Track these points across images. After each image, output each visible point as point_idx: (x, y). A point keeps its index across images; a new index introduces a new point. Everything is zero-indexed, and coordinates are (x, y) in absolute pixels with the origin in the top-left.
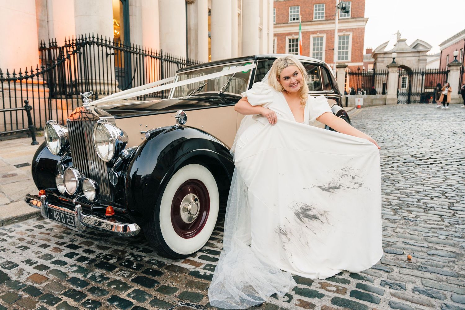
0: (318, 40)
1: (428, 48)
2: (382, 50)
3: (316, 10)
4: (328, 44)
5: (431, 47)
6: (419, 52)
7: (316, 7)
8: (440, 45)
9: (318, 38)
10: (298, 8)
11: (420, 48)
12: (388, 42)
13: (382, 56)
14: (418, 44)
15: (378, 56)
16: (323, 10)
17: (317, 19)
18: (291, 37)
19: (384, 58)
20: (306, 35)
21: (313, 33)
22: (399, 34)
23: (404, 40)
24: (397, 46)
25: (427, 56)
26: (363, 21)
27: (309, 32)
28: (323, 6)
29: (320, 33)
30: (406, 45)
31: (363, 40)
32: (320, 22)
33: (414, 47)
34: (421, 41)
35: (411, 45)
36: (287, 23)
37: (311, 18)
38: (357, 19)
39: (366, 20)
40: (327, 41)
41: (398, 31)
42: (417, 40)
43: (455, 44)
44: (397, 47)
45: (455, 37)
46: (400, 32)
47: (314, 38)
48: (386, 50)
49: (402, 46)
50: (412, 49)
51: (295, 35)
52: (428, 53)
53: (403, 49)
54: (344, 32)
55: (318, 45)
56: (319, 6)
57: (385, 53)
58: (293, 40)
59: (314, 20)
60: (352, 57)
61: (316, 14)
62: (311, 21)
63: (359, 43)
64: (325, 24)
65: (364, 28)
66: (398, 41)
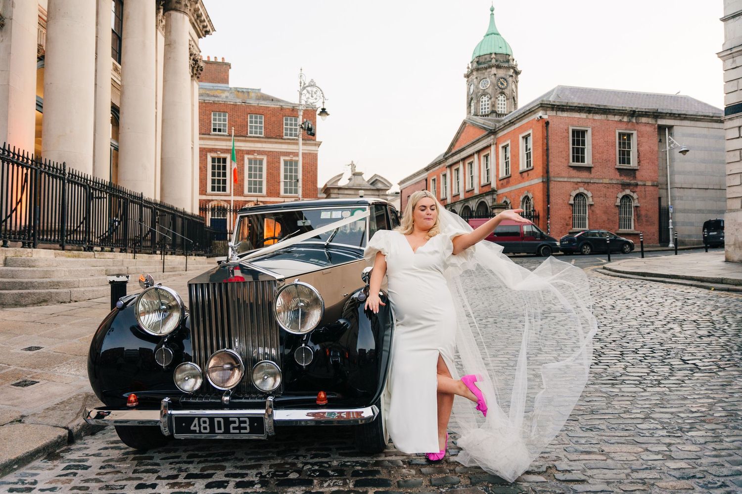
0: (255, 164)
1: (388, 186)
2: (335, 184)
3: (251, 122)
4: (270, 171)
5: (391, 185)
6: (378, 190)
7: (251, 117)
8: (399, 184)
9: (256, 160)
10: (225, 116)
11: (380, 186)
12: (342, 174)
13: (336, 191)
14: (377, 180)
15: (332, 191)
16: (261, 123)
17: (253, 135)
18: (215, 155)
19: (339, 194)
20: (238, 155)
21: (249, 152)
22: (353, 165)
23: (360, 174)
24: (353, 180)
25: (387, 195)
26: (315, 145)
27: (242, 151)
28: (261, 118)
29: (258, 154)
30: (364, 180)
31: (316, 169)
32: (258, 139)
33: (371, 184)
34: (379, 177)
35: (368, 181)
36: (209, 135)
37: (245, 132)
38: (308, 142)
39: (319, 144)
40: (268, 166)
41: (352, 162)
42: (375, 175)
43: (416, 184)
44: (352, 182)
45: (415, 176)
46: (354, 163)
47: (250, 161)
48: (341, 184)
49: (357, 181)
50: (370, 186)
51: (222, 153)
52: (387, 192)
53: (360, 185)
54: (291, 156)
55: (255, 170)
56: (256, 118)
57: (340, 189)
58: (219, 159)
59: (249, 135)
60: (303, 191)
61: (251, 127)
62: (244, 136)
63: (311, 173)
64: (265, 142)
65: (316, 155)
66: (354, 175)
